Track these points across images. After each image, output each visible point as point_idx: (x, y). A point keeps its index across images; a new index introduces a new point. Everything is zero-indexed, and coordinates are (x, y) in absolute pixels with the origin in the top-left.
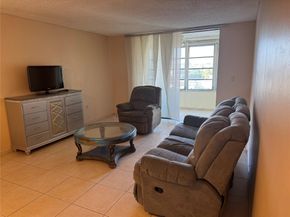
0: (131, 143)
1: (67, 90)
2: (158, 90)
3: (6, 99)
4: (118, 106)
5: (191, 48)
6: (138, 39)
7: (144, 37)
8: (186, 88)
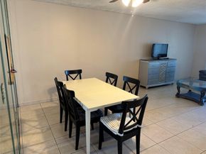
1: (168, 58)
3: (141, 60)
4: (200, 72)
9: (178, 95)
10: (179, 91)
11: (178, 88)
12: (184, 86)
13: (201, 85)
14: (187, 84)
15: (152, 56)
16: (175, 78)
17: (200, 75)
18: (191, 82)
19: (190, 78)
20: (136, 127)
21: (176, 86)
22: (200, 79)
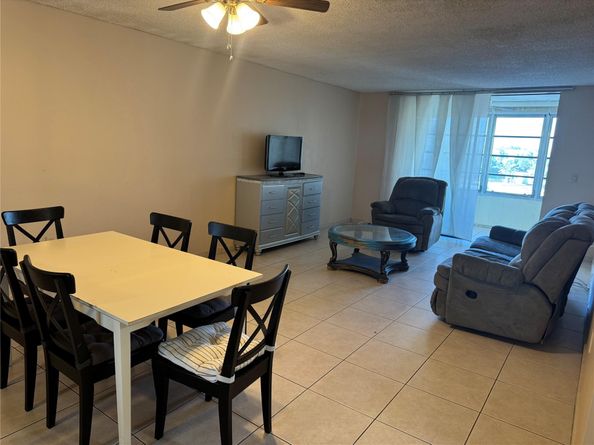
0: (403, 258)
1: (303, 174)
2: (442, 185)
3: (239, 177)
4: (374, 205)
5: (499, 120)
6: (412, 100)
7: (422, 98)
8: (483, 189)
9: (334, 265)
10: (334, 253)
11: (333, 247)
12: (345, 240)
13: (375, 234)
14: (351, 234)
15: (266, 168)
16: (322, 222)
17: (374, 214)
18: (359, 231)
19: (351, 220)
20: (262, 352)
21: (328, 241)
22: (374, 224)
